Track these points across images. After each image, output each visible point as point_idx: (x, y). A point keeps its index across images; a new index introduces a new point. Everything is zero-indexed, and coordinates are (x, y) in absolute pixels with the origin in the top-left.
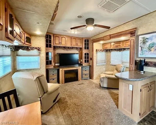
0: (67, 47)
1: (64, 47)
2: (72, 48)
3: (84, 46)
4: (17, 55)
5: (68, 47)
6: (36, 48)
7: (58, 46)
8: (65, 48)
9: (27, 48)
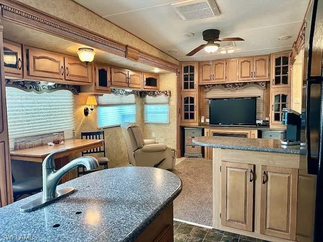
0: (230, 84)
1: (223, 84)
2: (244, 85)
3: (273, 76)
4: (146, 104)
5: (234, 84)
6: (163, 92)
7: (210, 85)
8: (224, 86)
9: (153, 94)
